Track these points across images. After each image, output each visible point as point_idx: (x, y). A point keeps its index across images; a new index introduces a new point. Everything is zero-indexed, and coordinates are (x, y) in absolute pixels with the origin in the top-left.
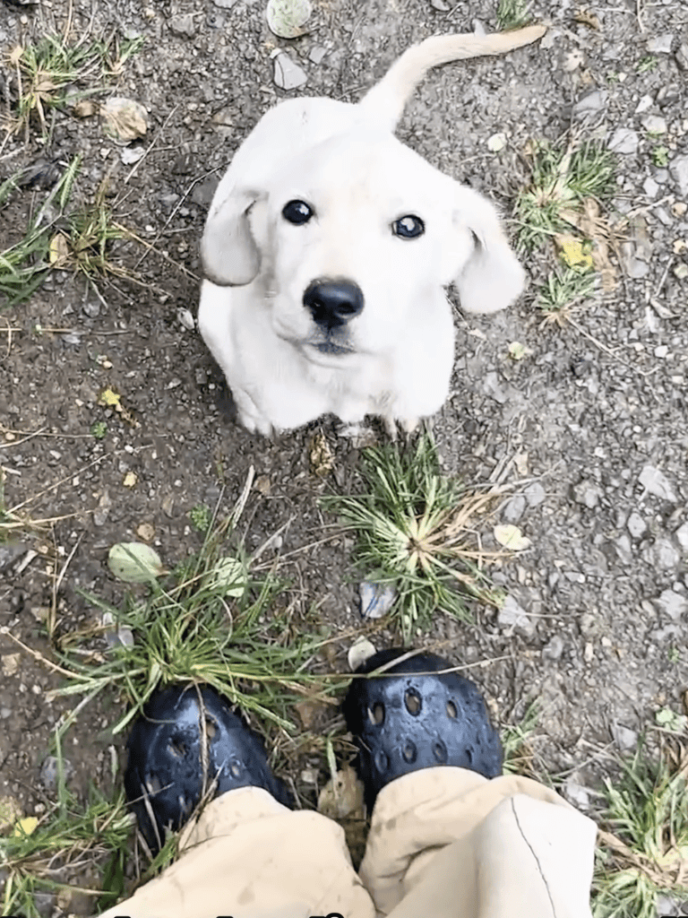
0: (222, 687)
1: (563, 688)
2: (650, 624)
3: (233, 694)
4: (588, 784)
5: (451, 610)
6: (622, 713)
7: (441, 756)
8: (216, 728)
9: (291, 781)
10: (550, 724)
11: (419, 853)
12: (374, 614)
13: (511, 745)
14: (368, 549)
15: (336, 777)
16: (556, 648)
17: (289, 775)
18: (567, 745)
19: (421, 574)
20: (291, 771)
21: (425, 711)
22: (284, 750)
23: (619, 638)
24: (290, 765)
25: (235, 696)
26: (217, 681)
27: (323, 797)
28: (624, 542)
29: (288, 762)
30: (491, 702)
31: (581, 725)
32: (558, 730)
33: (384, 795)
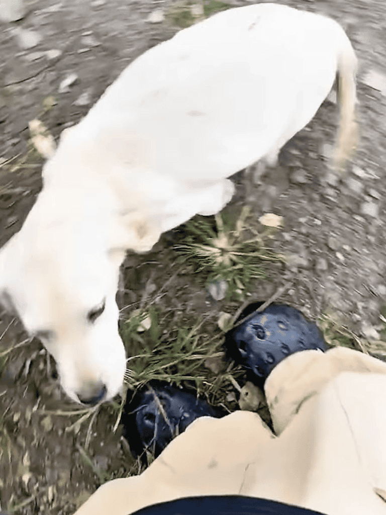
0: (160, 377)
1: (337, 283)
2: (365, 226)
3: (166, 378)
4: (374, 324)
5: (260, 275)
6: (372, 279)
7: (287, 351)
8: (165, 399)
9: (222, 404)
10: (339, 304)
11: (299, 406)
12: (221, 297)
13: (325, 326)
14: (200, 266)
15: (243, 391)
16: (322, 265)
17: (220, 402)
18: (354, 310)
19: (234, 264)
20: (220, 400)
21: (268, 333)
22: (211, 392)
23: (352, 241)
24: (218, 397)
25: (169, 378)
26: (156, 375)
27: (241, 404)
28: (331, 192)
29: (215, 396)
30: (303, 309)
31: (355, 296)
32: (345, 305)
33: (267, 387)
